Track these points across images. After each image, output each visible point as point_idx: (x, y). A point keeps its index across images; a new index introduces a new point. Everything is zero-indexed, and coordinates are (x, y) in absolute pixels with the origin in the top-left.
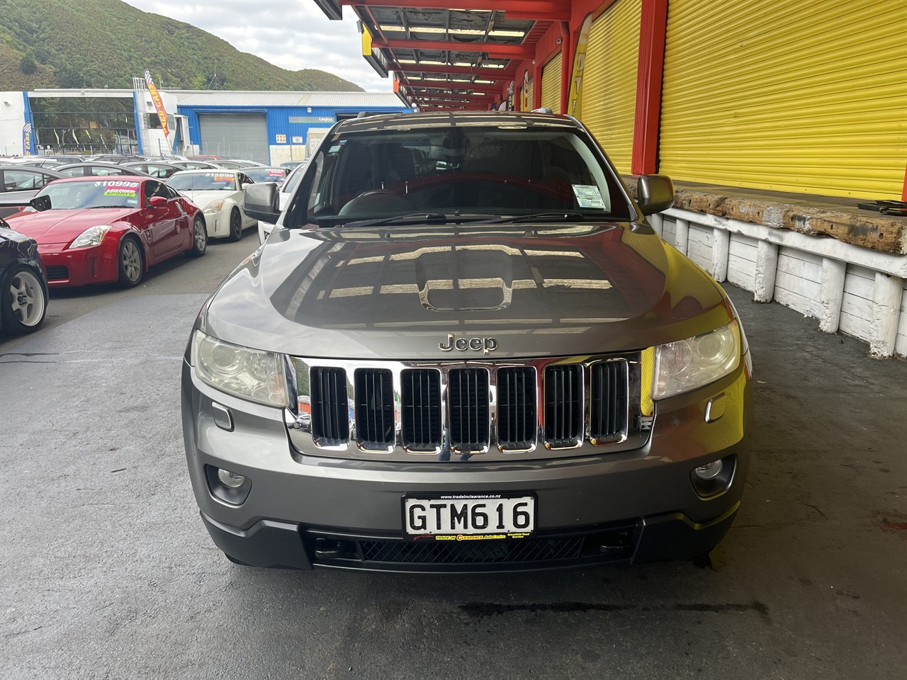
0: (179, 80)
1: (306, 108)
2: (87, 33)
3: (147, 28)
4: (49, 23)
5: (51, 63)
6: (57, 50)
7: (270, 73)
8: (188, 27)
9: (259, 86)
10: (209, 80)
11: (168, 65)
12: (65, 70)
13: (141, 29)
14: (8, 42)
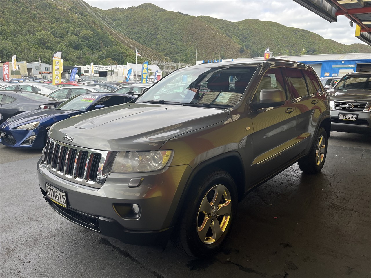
0: (295, 52)
1: (341, 61)
2: (264, 37)
3: (287, 33)
4: (251, 34)
5: (250, 49)
6: (253, 44)
7: (336, 46)
8: (304, 31)
9: (330, 52)
10: (308, 51)
11: (292, 46)
12: (254, 51)
13: (284, 34)
14: (237, 42)
